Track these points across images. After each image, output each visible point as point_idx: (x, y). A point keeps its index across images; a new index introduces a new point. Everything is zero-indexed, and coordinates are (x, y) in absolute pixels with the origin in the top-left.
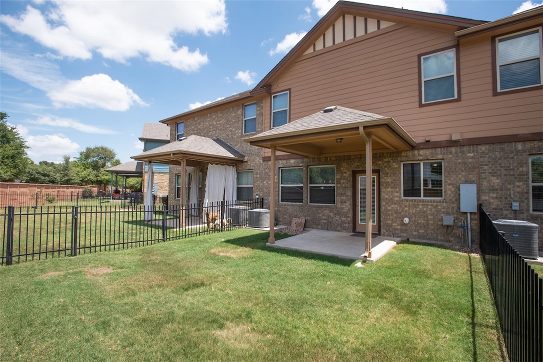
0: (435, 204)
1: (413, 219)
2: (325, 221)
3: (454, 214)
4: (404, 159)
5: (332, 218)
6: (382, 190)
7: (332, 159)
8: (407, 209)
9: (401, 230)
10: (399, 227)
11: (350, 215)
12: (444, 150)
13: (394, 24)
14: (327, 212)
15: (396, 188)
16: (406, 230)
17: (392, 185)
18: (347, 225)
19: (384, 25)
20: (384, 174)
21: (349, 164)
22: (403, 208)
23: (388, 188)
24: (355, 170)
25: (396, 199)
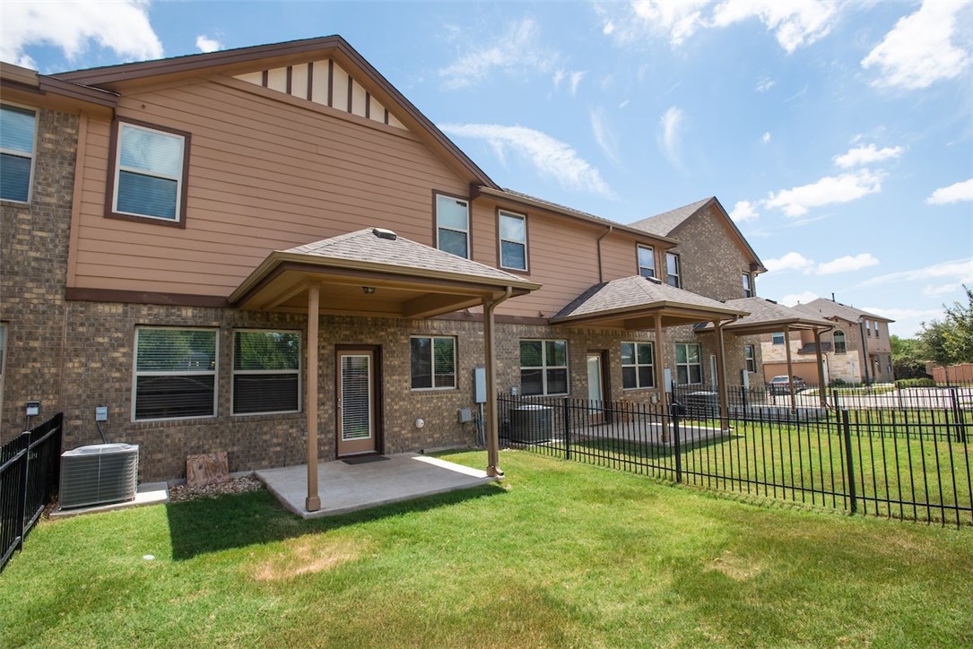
0: (450, 396)
1: (427, 419)
2: (278, 449)
3: (468, 406)
4: (415, 331)
5: (295, 439)
6: (386, 378)
7: (296, 318)
8: (419, 406)
9: (412, 439)
10: (410, 435)
11: (333, 428)
12: (458, 324)
13: (406, 129)
14: (282, 428)
15: (405, 375)
16: (419, 438)
17: (400, 370)
18: (327, 448)
19: (394, 122)
20: (388, 352)
21: (331, 332)
22: (414, 405)
23: (394, 375)
24: (342, 343)
25: (406, 392)
